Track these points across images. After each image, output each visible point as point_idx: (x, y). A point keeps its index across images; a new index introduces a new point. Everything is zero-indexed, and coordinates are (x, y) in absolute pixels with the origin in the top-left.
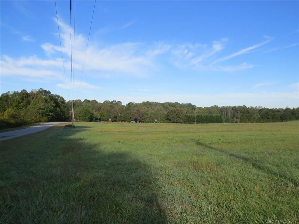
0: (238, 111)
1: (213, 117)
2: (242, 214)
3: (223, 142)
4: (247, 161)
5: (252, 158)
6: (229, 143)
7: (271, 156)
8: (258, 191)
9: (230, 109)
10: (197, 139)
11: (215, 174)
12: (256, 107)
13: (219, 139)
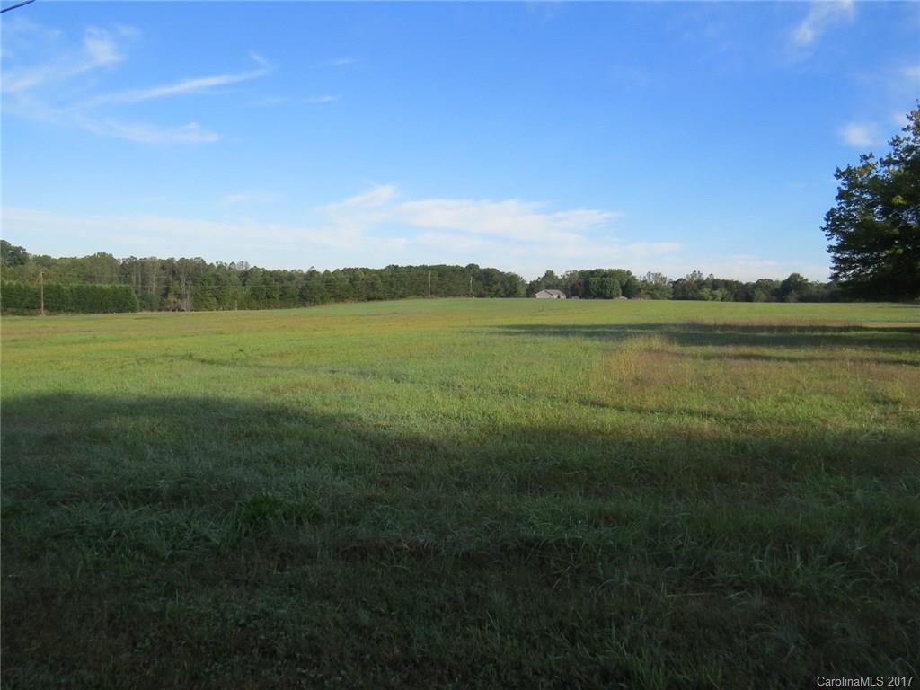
0: (180, 273)
1: (102, 290)
9: (153, 268)
12: (233, 263)
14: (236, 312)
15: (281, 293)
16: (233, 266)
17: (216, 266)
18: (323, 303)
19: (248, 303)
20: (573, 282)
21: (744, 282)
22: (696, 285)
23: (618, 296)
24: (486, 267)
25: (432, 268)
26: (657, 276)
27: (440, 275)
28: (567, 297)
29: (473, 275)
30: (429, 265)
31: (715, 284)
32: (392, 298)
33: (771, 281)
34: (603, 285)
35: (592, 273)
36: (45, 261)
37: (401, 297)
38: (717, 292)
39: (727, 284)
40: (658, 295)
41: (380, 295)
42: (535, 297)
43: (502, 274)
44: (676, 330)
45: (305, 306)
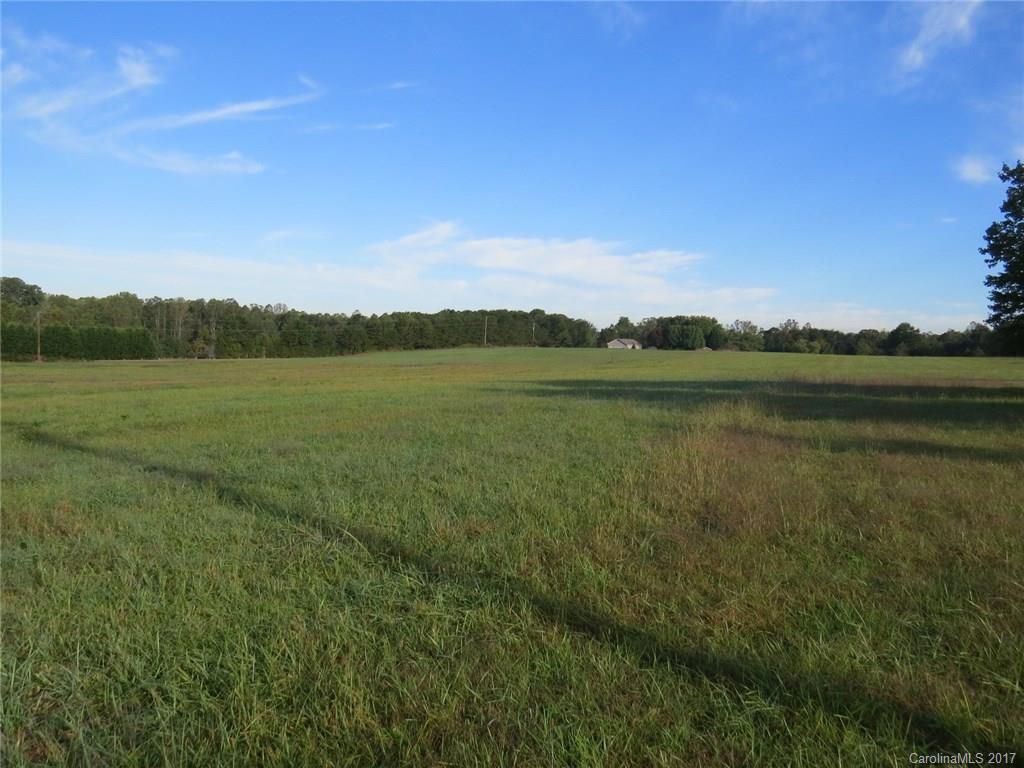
0: (210, 316)
1: (115, 334)
2: (139, 665)
3: (137, 426)
4: (202, 484)
5: (224, 472)
6: (158, 427)
7: (283, 460)
8: (214, 574)
9: (180, 310)
10: (30, 419)
11: (72, 545)
12: (269, 306)
13: (124, 417)
14: (264, 360)
15: (316, 339)
16: (268, 309)
17: (250, 308)
18: (364, 350)
19: (278, 351)
20: (651, 330)
21: (845, 333)
22: (790, 335)
23: (701, 347)
24: (553, 313)
25: (492, 313)
26: (746, 324)
27: (499, 321)
28: (644, 348)
29: (537, 322)
30: (488, 310)
31: (812, 335)
32: (443, 347)
33: (876, 332)
34: (684, 334)
35: (672, 321)
36: (61, 301)
37: (454, 345)
38: (815, 344)
39: (826, 335)
40: (747, 346)
41: (430, 342)
42: (606, 346)
43: (571, 320)
44: (774, 391)
45: (343, 354)
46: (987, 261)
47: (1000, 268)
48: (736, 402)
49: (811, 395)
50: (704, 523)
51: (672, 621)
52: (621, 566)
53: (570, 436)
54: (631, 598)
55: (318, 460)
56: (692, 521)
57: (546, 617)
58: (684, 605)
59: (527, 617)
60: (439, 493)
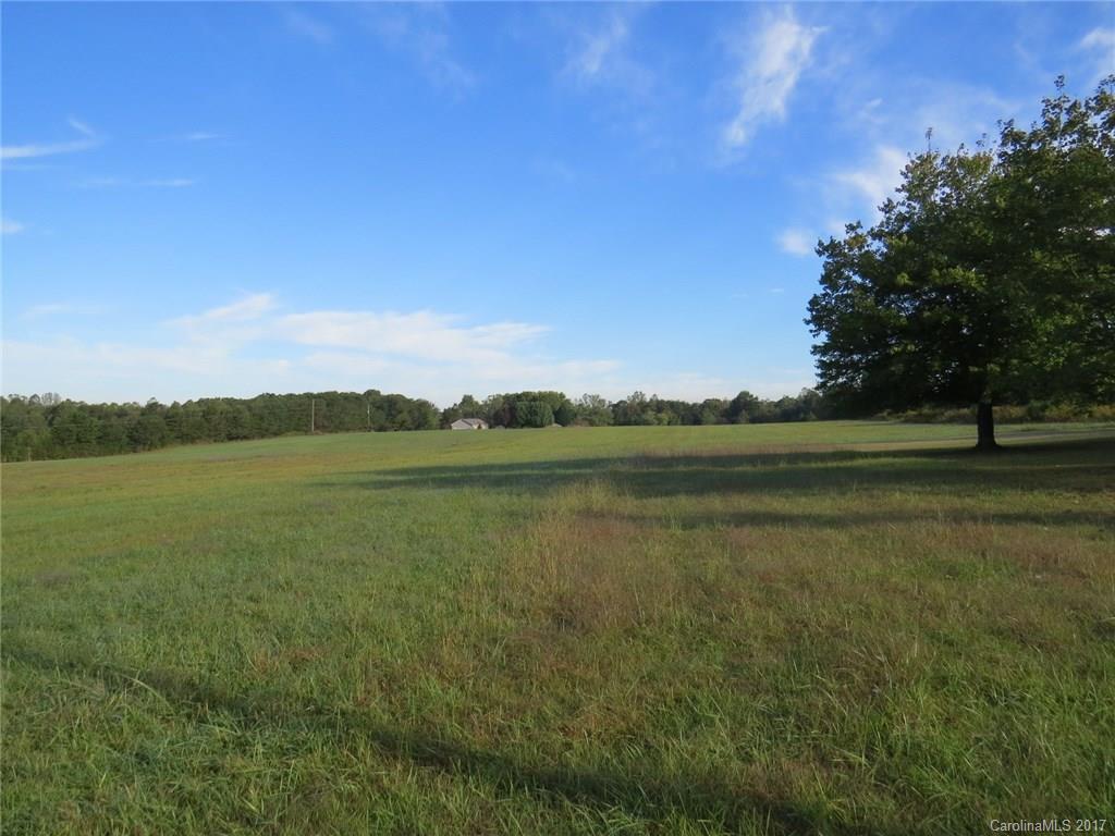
7: (52, 593)
12: (35, 396)
14: (29, 463)
15: (100, 434)
16: (34, 400)
17: (9, 400)
18: (163, 445)
19: (48, 451)
20: (497, 409)
21: (691, 403)
22: (639, 408)
23: (550, 423)
24: (390, 393)
25: (320, 396)
26: (594, 398)
27: (328, 405)
28: (490, 427)
29: (372, 403)
30: (315, 393)
31: (660, 406)
32: (263, 436)
33: (718, 401)
34: (532, 412)
35: (518, 397)
37: (276, 434)
38: (663, 415)
39: (673, 405)
40: (597, 421)
41: (246, 432)
42: (450, 428)
43: (410, 401)
44: (623, 469)
45: (135, 452)
46: (811, 331)
47: (823, 338)
48: (587, 483)
49: (662, 470)
50: (558, 619)
51: (529, 738)
52: (471, 682)
53: (412, 533)
54: (482, 717)
55: (101, 589)
56: (547, 619)
57: (389, 754)
58: (541, 718)
59: (366, 758)
60: (259, 616)
